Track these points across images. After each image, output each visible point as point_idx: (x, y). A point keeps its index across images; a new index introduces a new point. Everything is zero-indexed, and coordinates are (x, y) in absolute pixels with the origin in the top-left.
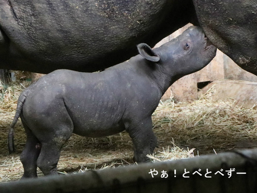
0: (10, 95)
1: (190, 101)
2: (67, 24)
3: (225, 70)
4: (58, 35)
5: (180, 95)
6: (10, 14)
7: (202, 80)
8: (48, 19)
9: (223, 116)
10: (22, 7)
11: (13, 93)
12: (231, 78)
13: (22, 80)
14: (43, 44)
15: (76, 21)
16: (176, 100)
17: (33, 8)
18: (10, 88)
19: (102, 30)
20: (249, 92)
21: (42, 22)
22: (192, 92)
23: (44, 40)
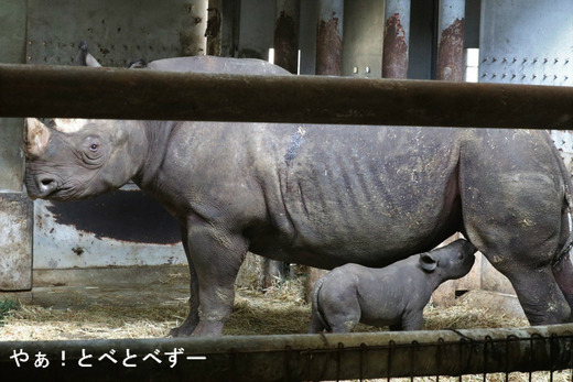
0: (287, 288)
1: (447, 306)
2: (354, 221)
3: (482, 281)
4: (345, 231)
5: (439, 300)
6: (301, 209)
7: (460, 289)
8: (337, 215)
9: (474, 321)
10: (314, 203)
11: (290, 286)
12: (486, 289)
13: (299, 275)
14: (329, 239)
15: (362, 219)
16: (435, 305)
17: (324, 205)
18: (287, 282)
19: (384, 229)
20: (501, 302)
21: (330, 218)
22: (449, 298)
23: (330, 234)
